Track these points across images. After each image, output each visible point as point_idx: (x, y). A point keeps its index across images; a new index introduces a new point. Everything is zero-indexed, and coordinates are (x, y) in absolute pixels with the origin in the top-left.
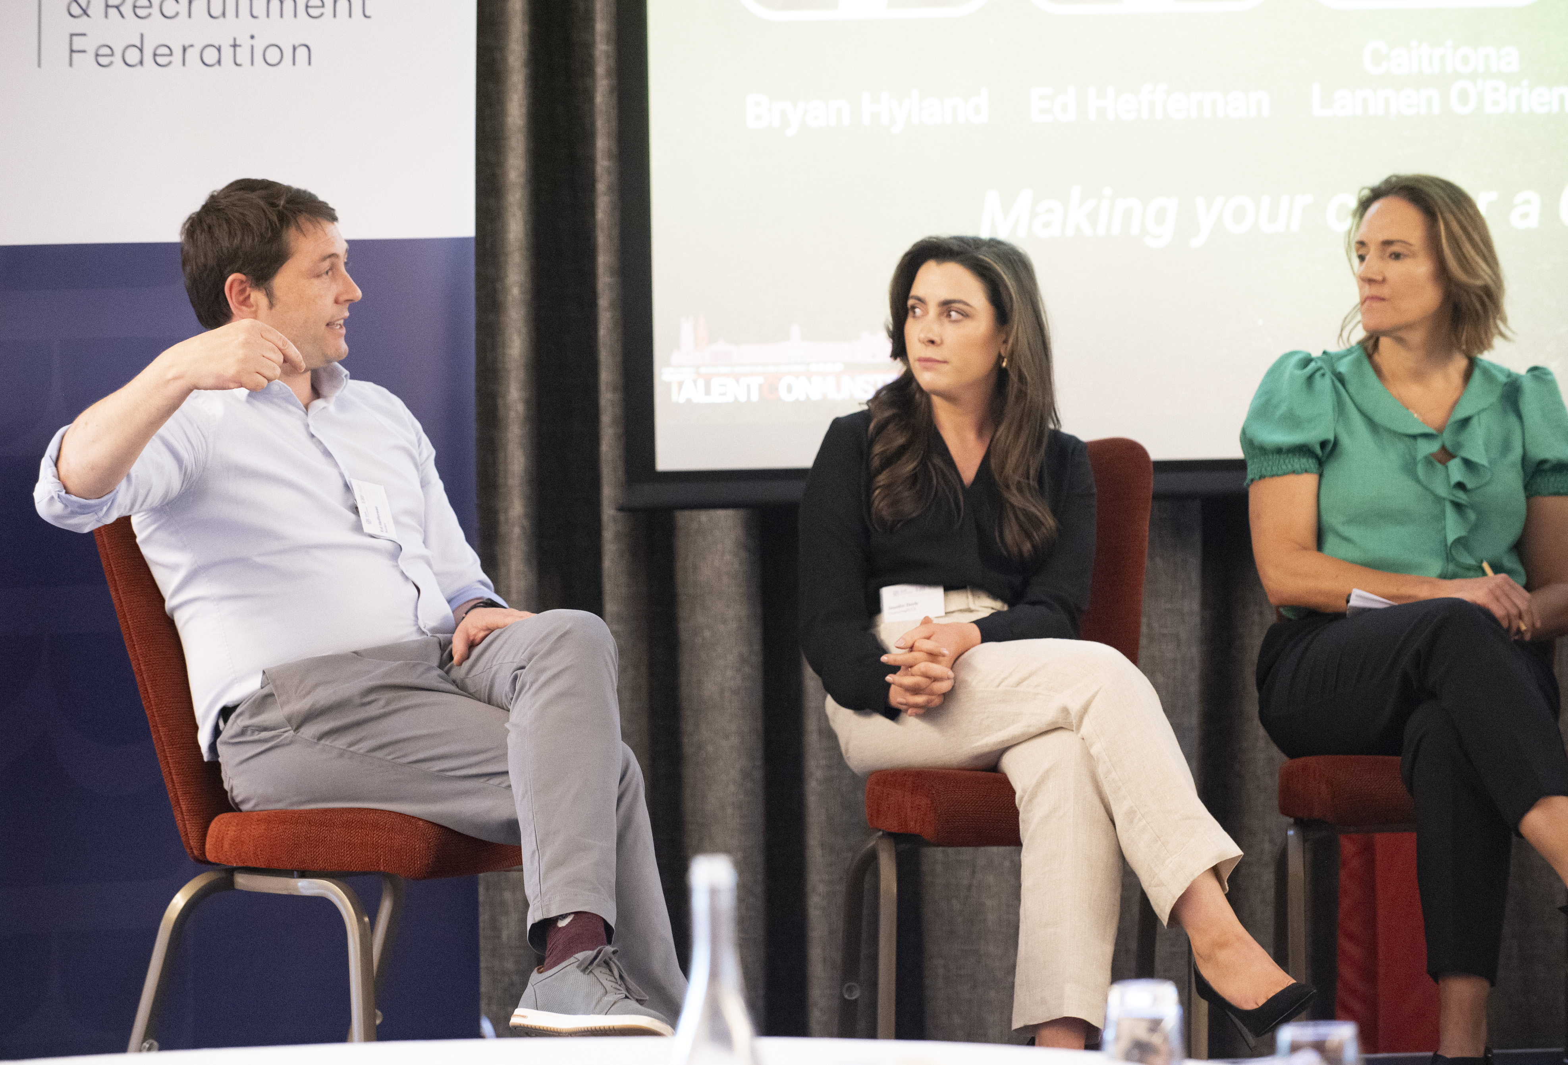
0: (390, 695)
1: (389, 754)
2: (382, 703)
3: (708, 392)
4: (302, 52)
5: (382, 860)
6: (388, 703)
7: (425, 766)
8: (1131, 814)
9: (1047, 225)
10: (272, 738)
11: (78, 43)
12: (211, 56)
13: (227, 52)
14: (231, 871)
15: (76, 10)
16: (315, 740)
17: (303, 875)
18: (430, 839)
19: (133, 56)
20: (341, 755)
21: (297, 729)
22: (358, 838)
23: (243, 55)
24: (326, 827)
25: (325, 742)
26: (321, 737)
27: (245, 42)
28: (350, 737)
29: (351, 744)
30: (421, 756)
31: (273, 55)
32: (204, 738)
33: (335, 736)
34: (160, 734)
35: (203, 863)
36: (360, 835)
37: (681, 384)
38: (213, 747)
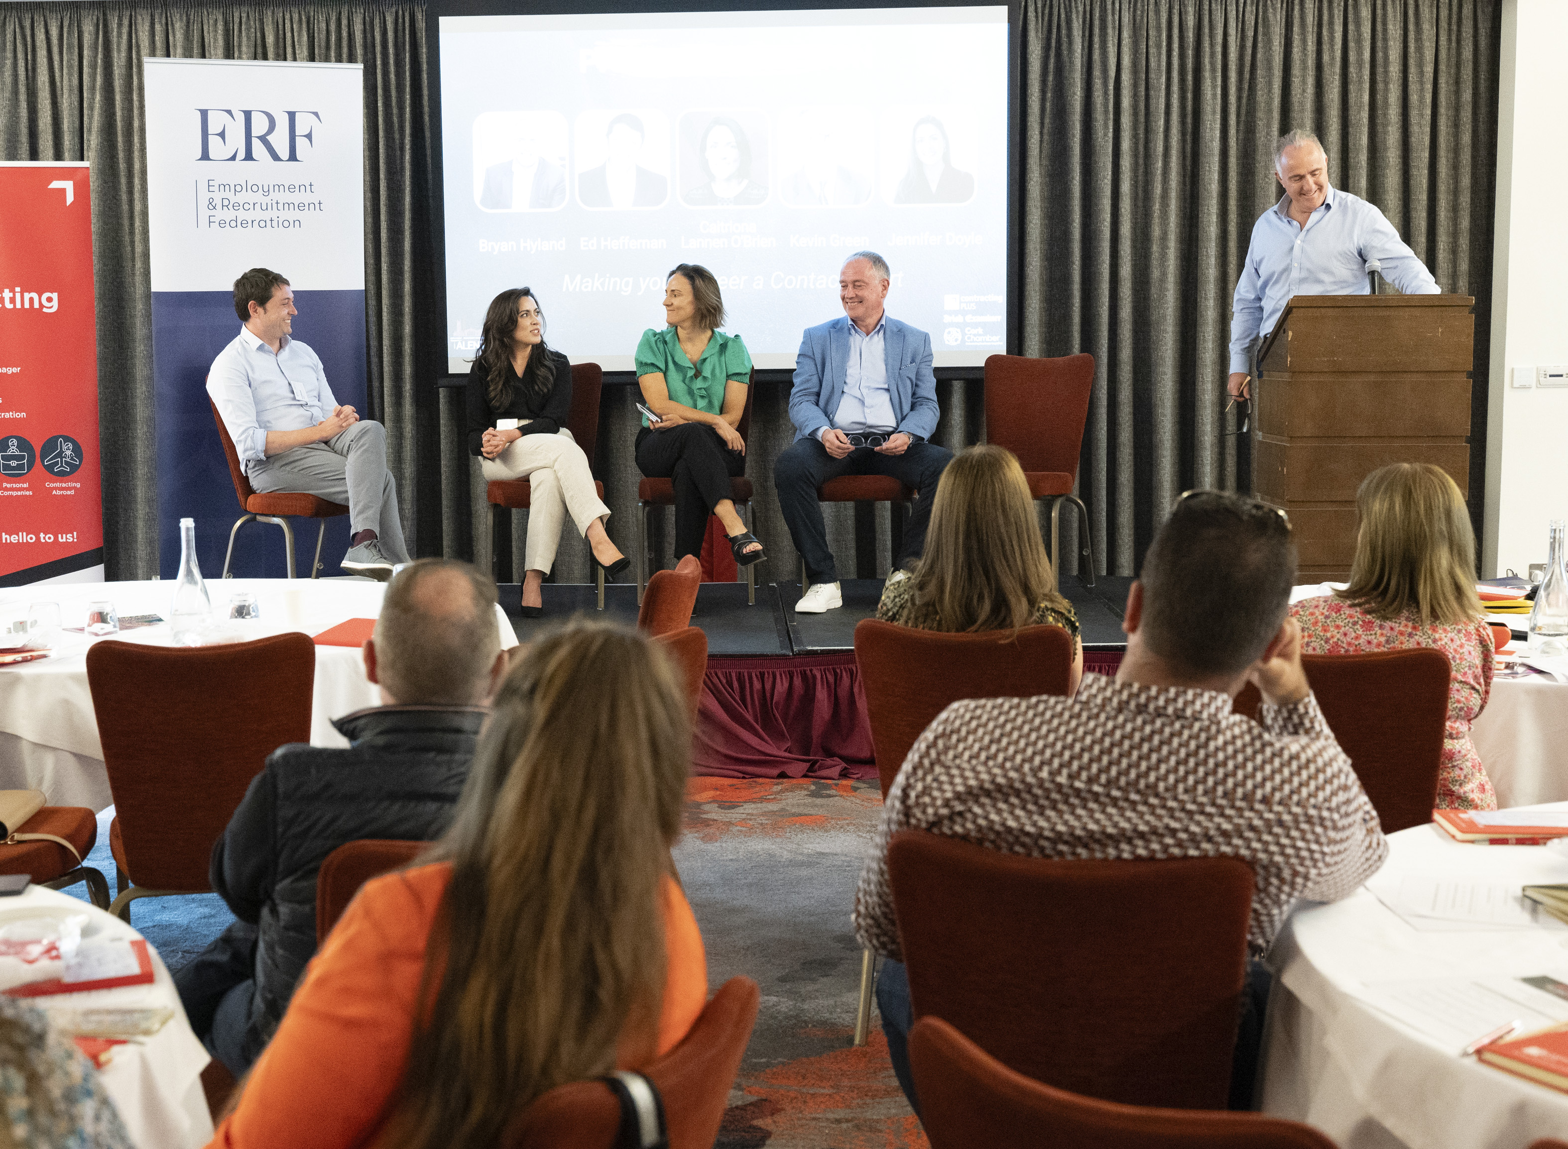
3: (466, 346)
4: (297, 223)
8: (572, 497)
9: (586, 287)
11: (212, 219)
12: (262, 224)
13: (269, 223)
14: (256, 514)
15: (211, 207)
17: (274, 516)
19: (233, 224)
23: (275, 224)
27: (275, 219)
31: (286, 224)
32: (243, 468)
34: (232, 466)
35: (246, 512)
37: (457, 343)
38: (246, 471)
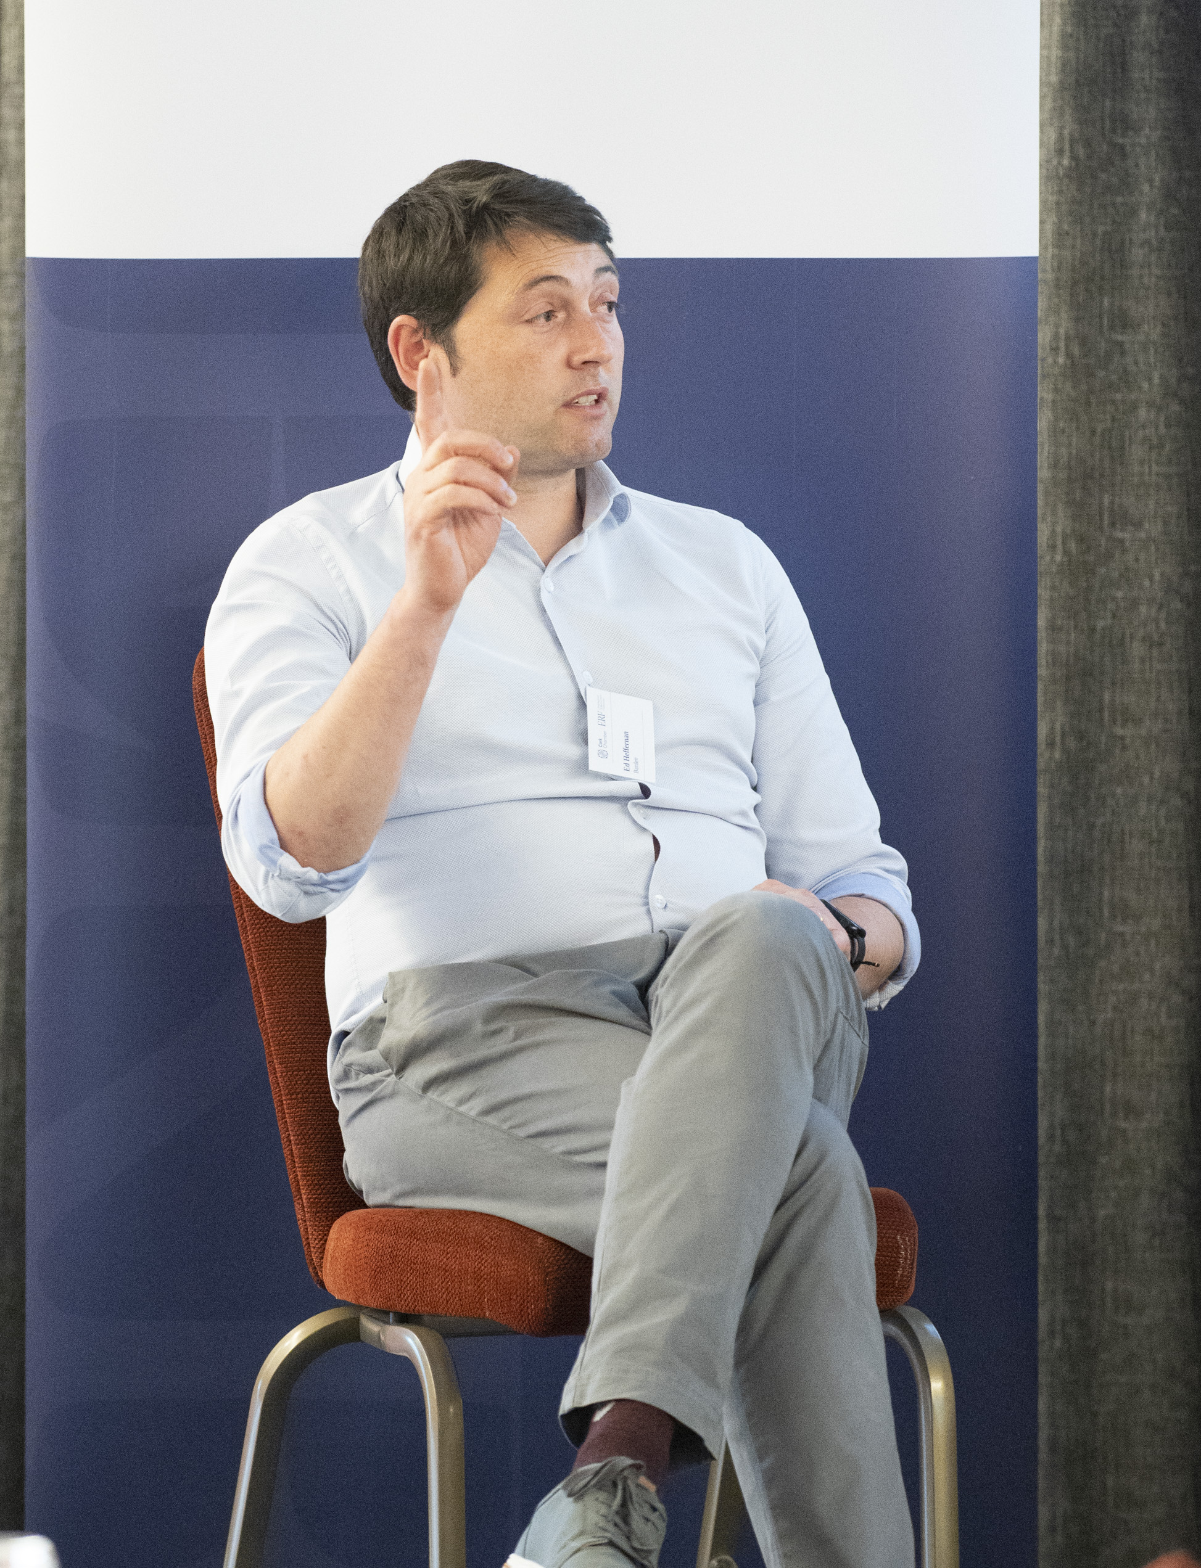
0: (524, 1022)
1: (505, 1121)
2: (511, 1034)
5: (486, 1300)
6: (518, 1036)
7: (547, 1143)
10: (374, 1084)
16: (420, 1092)
17: (396, 1317)
18: (548, 1267)
20: (448, 1118)
21: (401, 1070)
22: (455, 1262)
24: (417, 1240)
25: (432, 1095)
26: (429, 1085)
28: (462, 1088)
29: (462, 1102)
30: (542, 1126)
33: (443, 1088)
35: (317, 1290)
36: (458, 1256)
